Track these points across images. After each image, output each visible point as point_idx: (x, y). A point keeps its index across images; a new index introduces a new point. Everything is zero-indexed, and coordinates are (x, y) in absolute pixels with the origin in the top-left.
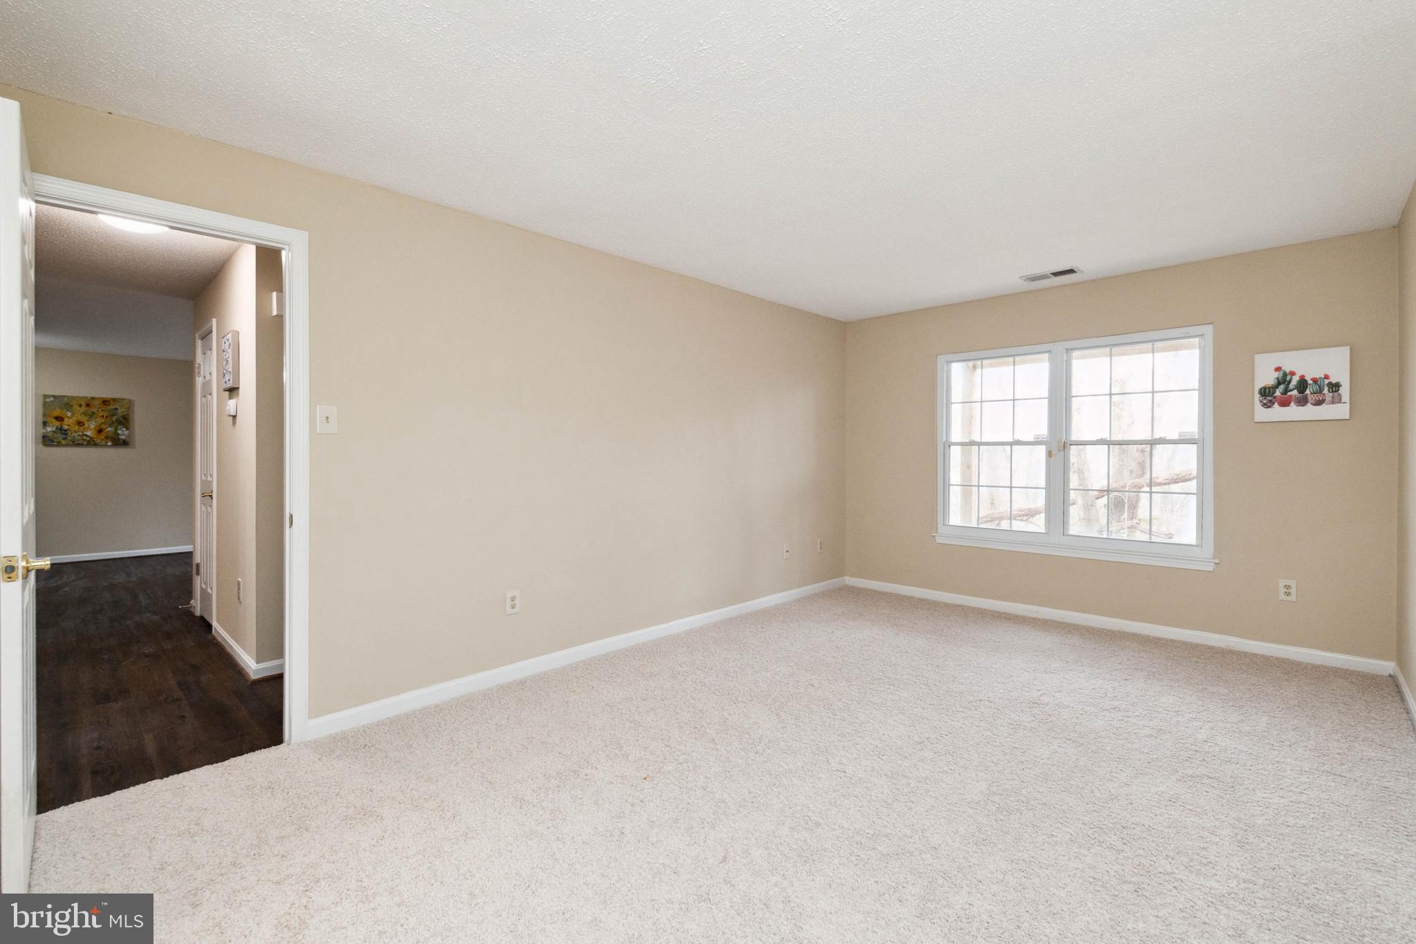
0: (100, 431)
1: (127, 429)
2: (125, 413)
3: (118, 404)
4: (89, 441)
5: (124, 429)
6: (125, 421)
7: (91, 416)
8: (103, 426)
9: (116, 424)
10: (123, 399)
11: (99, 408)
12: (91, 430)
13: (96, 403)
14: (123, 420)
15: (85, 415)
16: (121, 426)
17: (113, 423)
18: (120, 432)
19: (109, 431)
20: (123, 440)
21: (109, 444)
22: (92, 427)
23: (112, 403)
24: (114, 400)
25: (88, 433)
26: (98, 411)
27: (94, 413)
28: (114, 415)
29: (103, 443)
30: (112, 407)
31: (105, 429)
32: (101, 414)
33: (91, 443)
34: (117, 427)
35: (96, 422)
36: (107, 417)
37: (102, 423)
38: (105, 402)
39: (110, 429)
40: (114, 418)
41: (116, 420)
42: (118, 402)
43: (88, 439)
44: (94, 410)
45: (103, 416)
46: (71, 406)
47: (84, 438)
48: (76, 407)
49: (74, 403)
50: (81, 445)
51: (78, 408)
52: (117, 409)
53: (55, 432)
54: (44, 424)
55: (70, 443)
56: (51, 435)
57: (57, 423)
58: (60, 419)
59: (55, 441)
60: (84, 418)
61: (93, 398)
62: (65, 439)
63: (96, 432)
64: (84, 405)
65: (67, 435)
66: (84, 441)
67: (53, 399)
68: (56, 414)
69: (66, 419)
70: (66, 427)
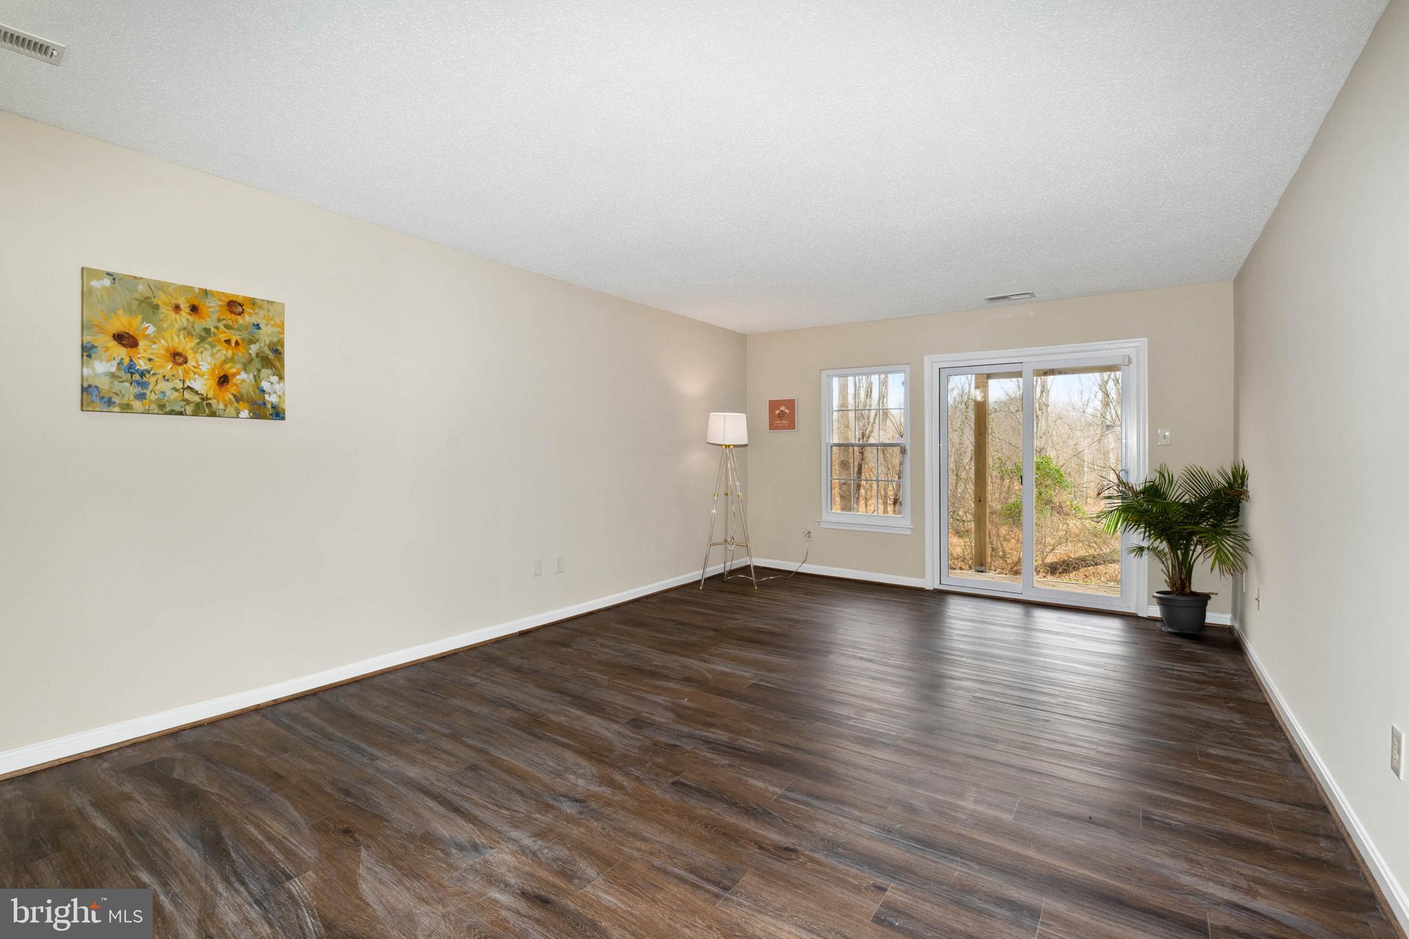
0: (224, 380)
2: (275, 339)
3: (261, 313)
4: (197, 405)
5: (275, 379)
6: (272, 359)
7: (202, 339)
8: (231, 369)
9: (257, 364)
10: (268, 303)
11: (219, 320)
12: (202, 376)
13: (212, 308)
14: (271, 356)
15: (189, 334)
16: (269, 371)
17: (251, 360)
18: (265, 385)
19: (244, 381)
20: (274, 407)
21: (244, 413)
22: (205, 367)
23: (248, 310)
24: (253, 302)
25: (197, 384)
26: (217, 328)
27: (207, 331)
28: (251, 342)
29: (231, 410)
30: (247, 320)
31: (234, 375)
32: (223, 337)
33: (204, 408)
34: (259, 371)
35: (212, 355)
36: (237, 343)
37: (225, 362)
38: (234, 306)
39: (243, 376)
40: (254, 349)
41: (257, 355)
42: (261, 308)
43: (197, 399)
44: (209, 323)
45: (228, 342)
46: (156, 307)
47: (187, 395)
48: (166, 312)
49: (161, 298)
50: (181, 413)
51: (173, 315)
52: (258, 327)
53: (113, 376)
54: (87, 351)
55: (154, 407)
56: (104, 384)
57: (121, 352)
58: (125, 339)
59: (116, 399)
60: (186, 345)
61: (206, 293)
62: (141, 397)
63: (213, 382)
64: (185, 307)
65: (144, 385)
66: (188, 402)
67: (107, 282)
68: (121, 323)
69: (142, 344)
70: (142, 365)
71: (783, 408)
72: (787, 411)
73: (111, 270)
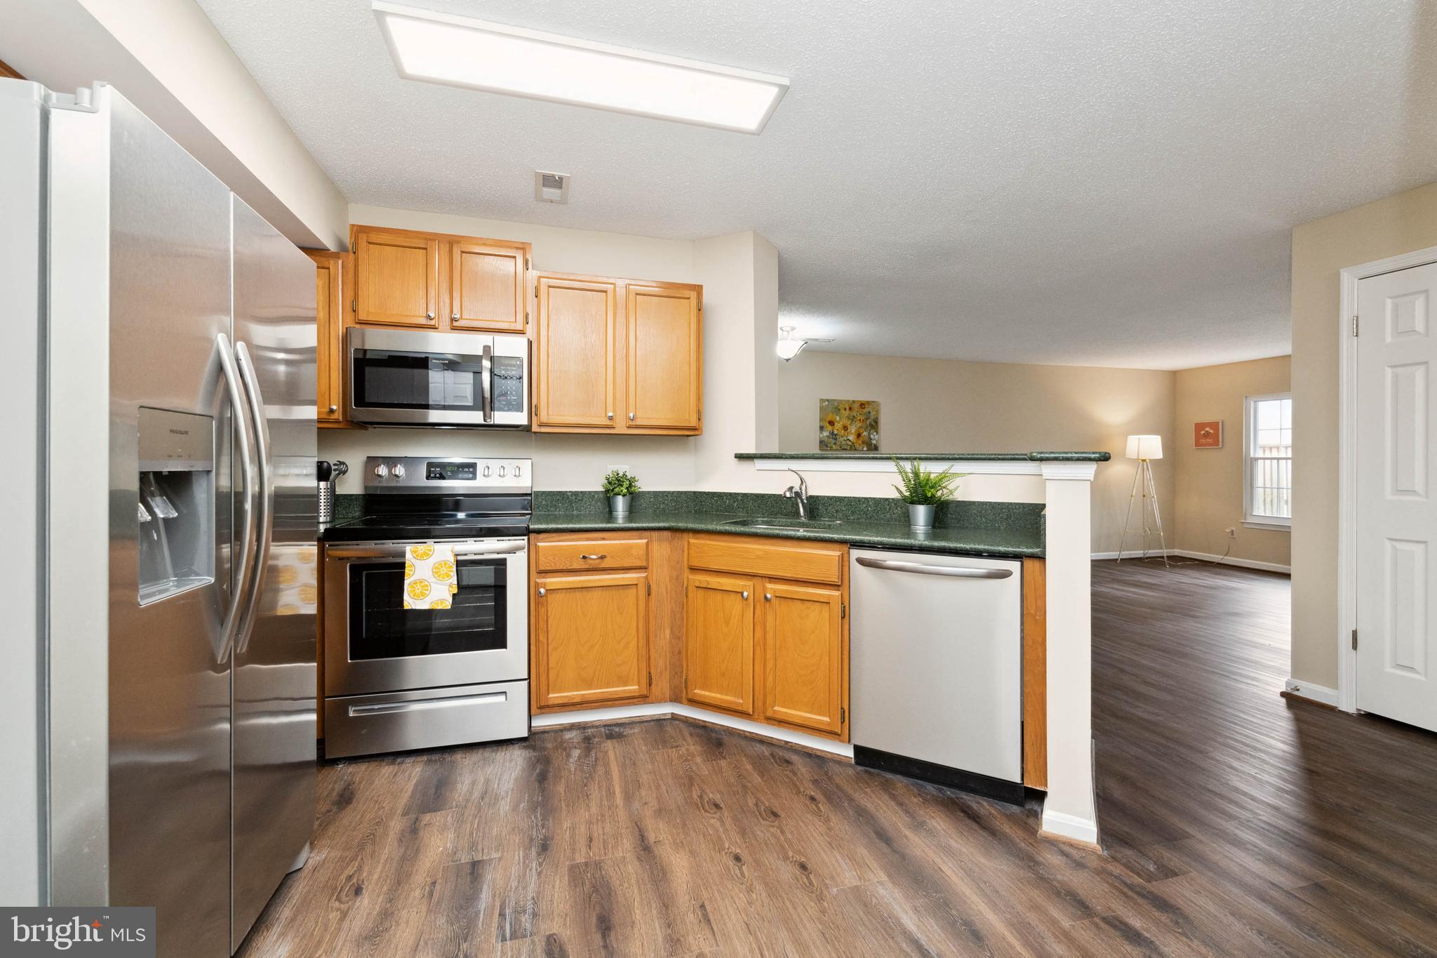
0: (859, 436)
1: (877, 433)
2: (875, 417)
3: (870, 407)
4: (851, 446)
5: (875, 433)
6: (874, 425)
7: (852, 420)
8: (861, 431)
9: (869, 428)
10: (874, 402)
11: (858, 412)
12: (852, 434)
13: (856, 406)
14: (873, 424)
15: (849, 419)
16: (873, 431)
17: (867, 427)
18: (872, 436)
19: (865, 435)
20: (875, 445)
21: (865, 449)
22: (853, 431)
23: (866, 406)
24: (868, 403)
25: (851, 438)
26: (857, 415)
27: (854, 416)
28: (867, 419)
29: (861, 447)
30: (866, 410)
31: (862, 433)
32: (859, 418)
33: (853, 447)
34: (870, 431)
35: (856, 426)
36: (863, 420)
37: (860, 427)
38: (862, 405)
39: (865, 433)
40: (868, 421)
41: (869, 424)
42: (871, 405)
43: (851, 444)
44: (854, 414)
45: (860, 420)
46: (840, 410)
47: (848, 442)
48: (842, 411)
49: (841, 407)
50: (846, 449)
51: (844, 412)
52: (869, 412)
53: (828, 436)
54: (822, 428)
55: (839, 448)
56: (826, 439)
57: (830, 428)
58: (831, 423)
59: (829, 445)
60: (848, 423)
61: (854, 401)
62: (835, 444)
63: (856, 437)
64: (848, 408)
65: (836, 439)
66: (848, 445)
67: (827, 403)
68: (829, 418)
69: (836, 424)
70: (836, 432)
71: (1207, 429)
72: (1212, 431)
73: (828, 398)
